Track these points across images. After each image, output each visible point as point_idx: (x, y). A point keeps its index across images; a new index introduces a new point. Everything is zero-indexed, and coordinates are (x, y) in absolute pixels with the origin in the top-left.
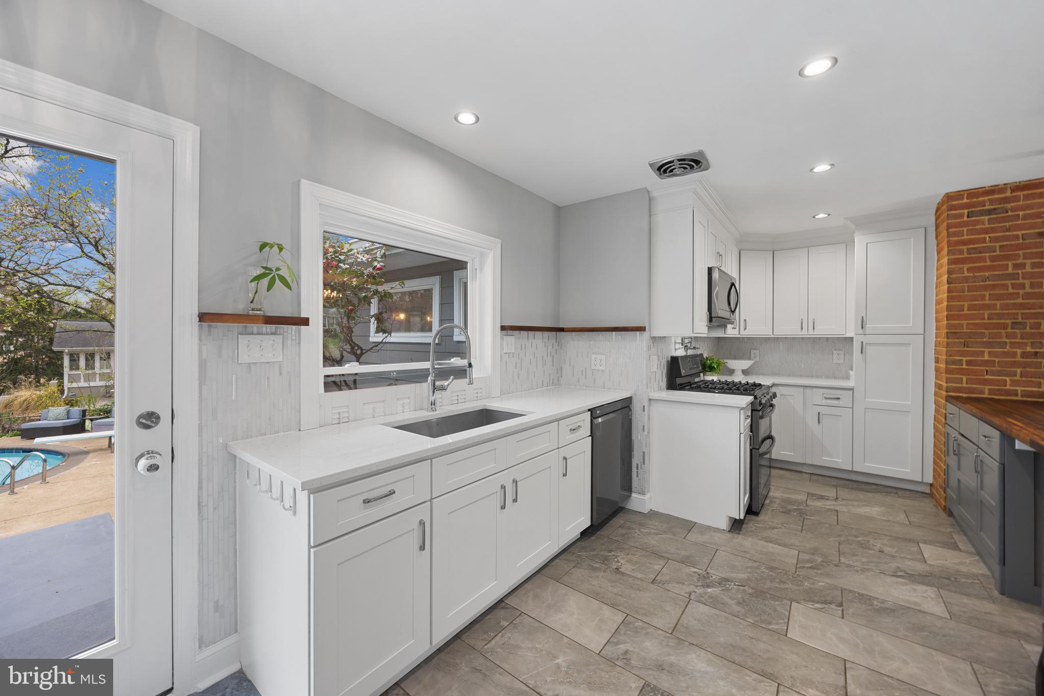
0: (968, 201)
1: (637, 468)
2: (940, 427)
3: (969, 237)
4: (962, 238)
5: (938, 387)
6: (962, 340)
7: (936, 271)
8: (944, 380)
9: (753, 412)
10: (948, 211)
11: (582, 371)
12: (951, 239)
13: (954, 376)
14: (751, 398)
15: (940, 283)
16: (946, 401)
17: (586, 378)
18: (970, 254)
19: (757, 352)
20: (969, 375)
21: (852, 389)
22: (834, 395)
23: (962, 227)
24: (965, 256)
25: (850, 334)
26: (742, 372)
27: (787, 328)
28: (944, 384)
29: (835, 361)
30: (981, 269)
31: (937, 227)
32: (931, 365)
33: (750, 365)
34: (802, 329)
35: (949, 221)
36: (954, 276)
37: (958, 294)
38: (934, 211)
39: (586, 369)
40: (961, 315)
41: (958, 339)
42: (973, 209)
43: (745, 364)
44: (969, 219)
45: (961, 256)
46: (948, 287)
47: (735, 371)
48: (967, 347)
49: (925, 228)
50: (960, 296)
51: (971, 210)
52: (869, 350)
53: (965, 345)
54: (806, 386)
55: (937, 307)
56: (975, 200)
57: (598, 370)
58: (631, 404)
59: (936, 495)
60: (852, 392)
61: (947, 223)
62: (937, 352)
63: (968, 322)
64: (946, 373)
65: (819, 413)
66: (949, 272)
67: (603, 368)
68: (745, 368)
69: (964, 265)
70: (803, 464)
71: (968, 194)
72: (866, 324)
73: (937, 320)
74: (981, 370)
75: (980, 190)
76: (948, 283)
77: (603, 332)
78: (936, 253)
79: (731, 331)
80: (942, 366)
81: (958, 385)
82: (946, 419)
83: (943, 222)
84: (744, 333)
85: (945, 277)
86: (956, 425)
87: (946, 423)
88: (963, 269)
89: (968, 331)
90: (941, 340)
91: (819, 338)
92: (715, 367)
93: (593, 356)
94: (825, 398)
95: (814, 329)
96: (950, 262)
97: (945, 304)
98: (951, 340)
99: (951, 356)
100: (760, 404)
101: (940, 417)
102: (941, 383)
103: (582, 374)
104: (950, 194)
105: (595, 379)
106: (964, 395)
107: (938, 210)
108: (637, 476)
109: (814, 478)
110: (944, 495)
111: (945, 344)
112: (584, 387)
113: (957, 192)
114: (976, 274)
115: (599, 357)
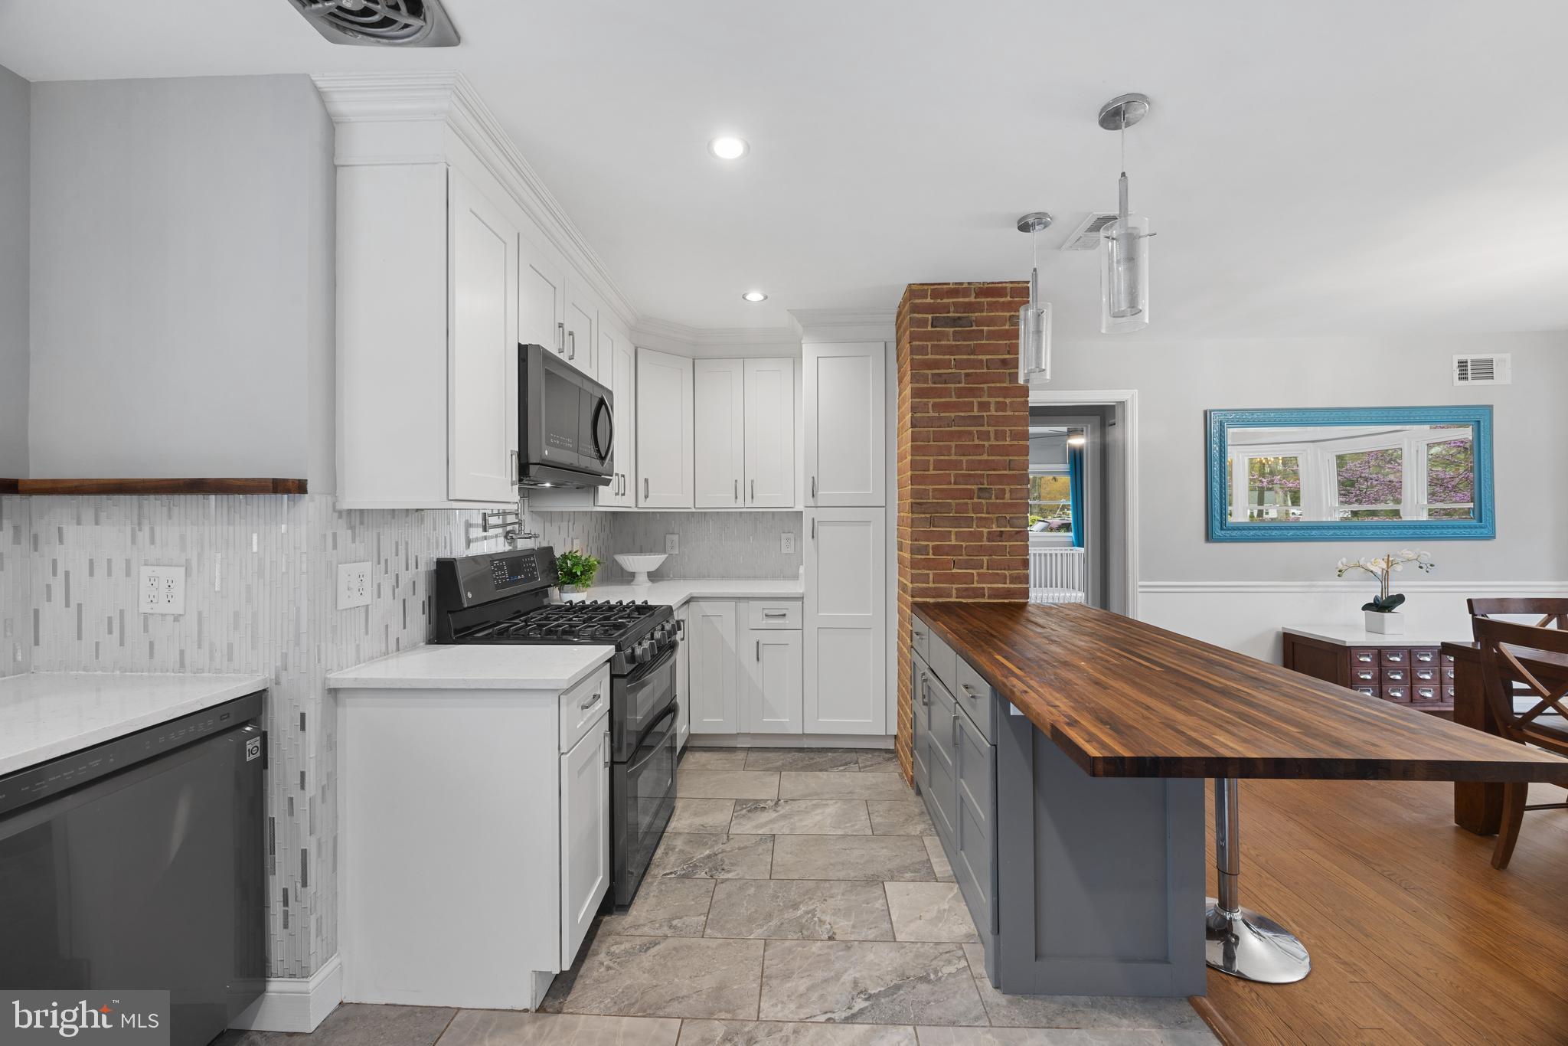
0: (932, 301)
1: (286, 903)
2: (905, 650)
3: (933, 357)
4: (927, 357)
5: (903, 587)
6: (928, 516)
7: (897, 410)
8: (909, 577)
9: (615, 680)
10: (911, 313)
11: (110, 619)
12: (915, 357)
13: (920, 571)
14: (608, 650)
15: (903, 427)
16: (912, 612)
17: (122, 644)
18: (935, 383)
19: (676, 538)
20: (935, 570)
21: (801, 598)
22: (776, 608)
23: (926, 341)
24: (929, 386)
25: (799, 507)
26: (649, 577)
27: (717, 497)
28: (910, 585)
29: (784, 551)
30: (947, 407)
31: (898, 342)
32: (894, 553)
33: (660, 562)
34: (736, 498)
35: (912, 329)
36: (919, 415)
37: (922, 443)
38: (895, 316)
39: (122, 612)
40: (927, 476)
41: (924, 513)
42: (938, 315)
43: (651, 562)
44: (933, 329)
45: (925, 385)
46: (912, 432)
47: (636, 575)
48: (934, 527)
49: (885, 343)
50: (924, 446)
51: (935, 315)
52: (822, 531)
53: (932, 523)
54: (739, 598)
55: (900, 464)
56: (939, 301)
57: (163, 615)
58: (261, 714)
59: (901, 756)
60: (801, 603)
61: (910, 331)
62: (900, 535)
63: (934, 487)
64: (912, 568)
65: (758, 643)
66: (914, 409)
67: (177, 608)
68: (653, 569)
69: (929, 400)
70: (738, 734)
71: (932, 290)
72: (818, 491)
73: (900, 486)
74: (948, 560)
75: (945, 286)
76: (913, 426)
77: (176, 497)
78: (897, 383)
79: (608, 498)
80: (907, 555)
81: (924, 585)
82: (911, 641)
83: (905, 332)
84: (646, 505)
85: (908, 417)
86: (924, 652)
87: (912, 647)
88: (926, 404)
89: (934, 501)
90: (906, 515)
91: (763, 512)
92: (579, 573)
93: (146, 572)
94: (766, 615)
95: (752, 498)
96: (916, 394)
97: (909, 458)
98: (917, 516)
99: (916, 540)
100: (632, 658)
101: (904, 634)
102: (905, 582)
103: (110, 632)
104: (914, 287)
105: (151, 644)
106: (931, 600)
107: (899, 314)
108: (286, 926)
109: (753, 756)
110: (911, 759)
111: (909, 520)
112: (118, 672)
113: (921, 284)
114: (942, 415)
115: (163, 572)
